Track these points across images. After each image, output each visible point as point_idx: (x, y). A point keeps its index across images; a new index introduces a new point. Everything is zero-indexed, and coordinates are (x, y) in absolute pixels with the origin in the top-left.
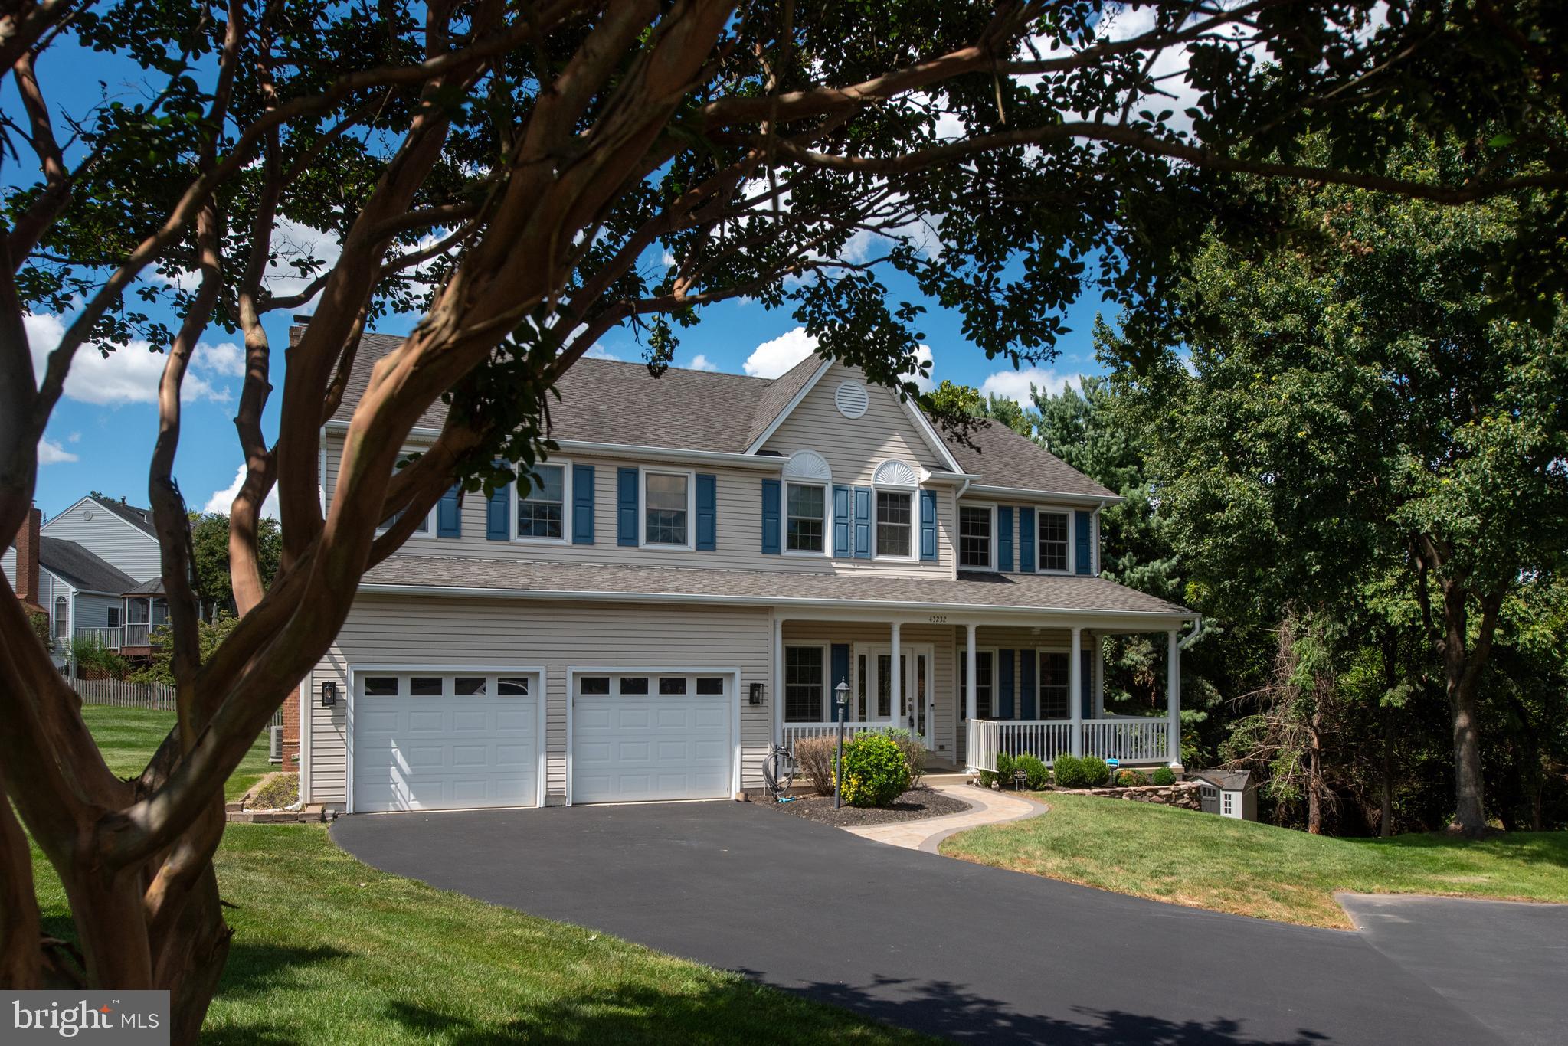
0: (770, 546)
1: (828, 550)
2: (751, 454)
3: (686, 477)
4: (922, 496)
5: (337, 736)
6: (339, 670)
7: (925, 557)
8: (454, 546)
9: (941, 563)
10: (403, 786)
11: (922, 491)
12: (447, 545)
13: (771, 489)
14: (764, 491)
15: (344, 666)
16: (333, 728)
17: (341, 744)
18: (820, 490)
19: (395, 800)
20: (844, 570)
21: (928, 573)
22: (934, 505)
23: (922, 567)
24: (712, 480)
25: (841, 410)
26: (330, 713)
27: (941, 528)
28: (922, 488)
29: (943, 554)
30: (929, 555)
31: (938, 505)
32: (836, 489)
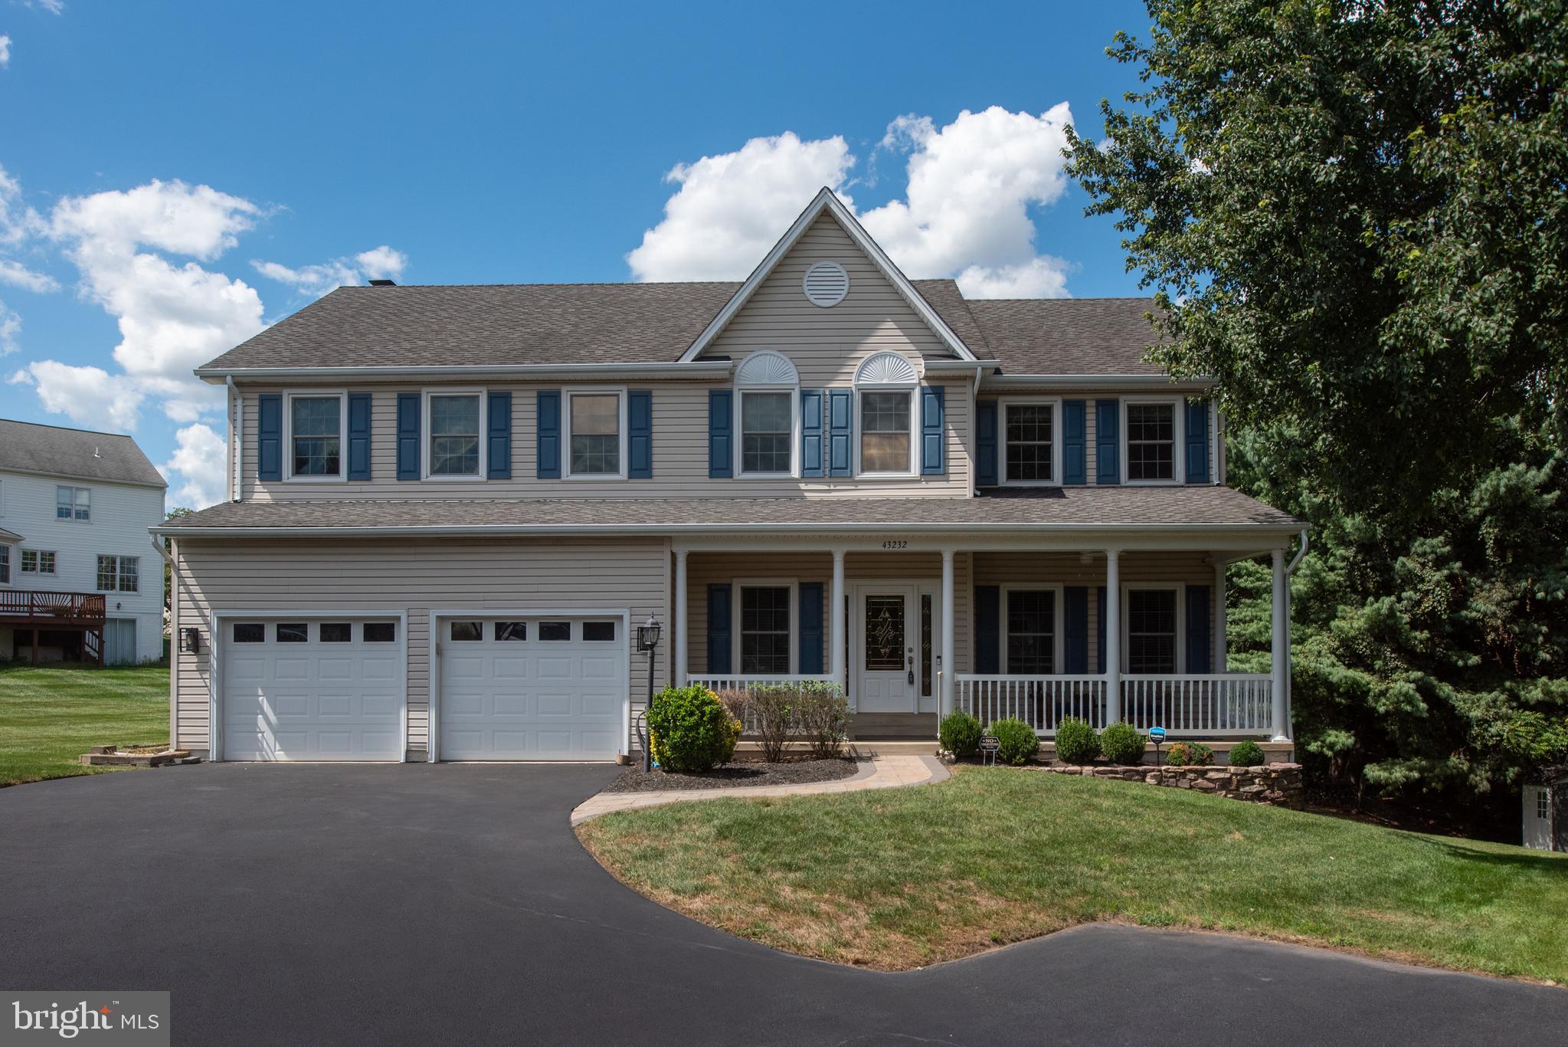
0: (720, 468)
1: (795, 471)
2: (687, 361)
3: (618, 395)
4: (923, 394)
5: (201, 683)
6: (203, 616)
7: (927, 471)
8: (364, 488)
9: (952, 477)
10: (269, 735)
11: (923, 388)
12: (358, 489)
13: (720, 402)
14: (711, 404)
15: (207, 612)
16: (197, 675)
17: (205, 691)
18: (786, 397)
19: (261, 750)
20: (815, 492)
21: (934, 490)
22: (941, 404)
23: (924, 485)
24: (647, 396)
25: (812, 298)
26: (195, 659)
27: (952, 433)
28: (925, 384)
29: (953, 466)
30: (935, 467)
31: (947, 404)
32: (805, 395)
